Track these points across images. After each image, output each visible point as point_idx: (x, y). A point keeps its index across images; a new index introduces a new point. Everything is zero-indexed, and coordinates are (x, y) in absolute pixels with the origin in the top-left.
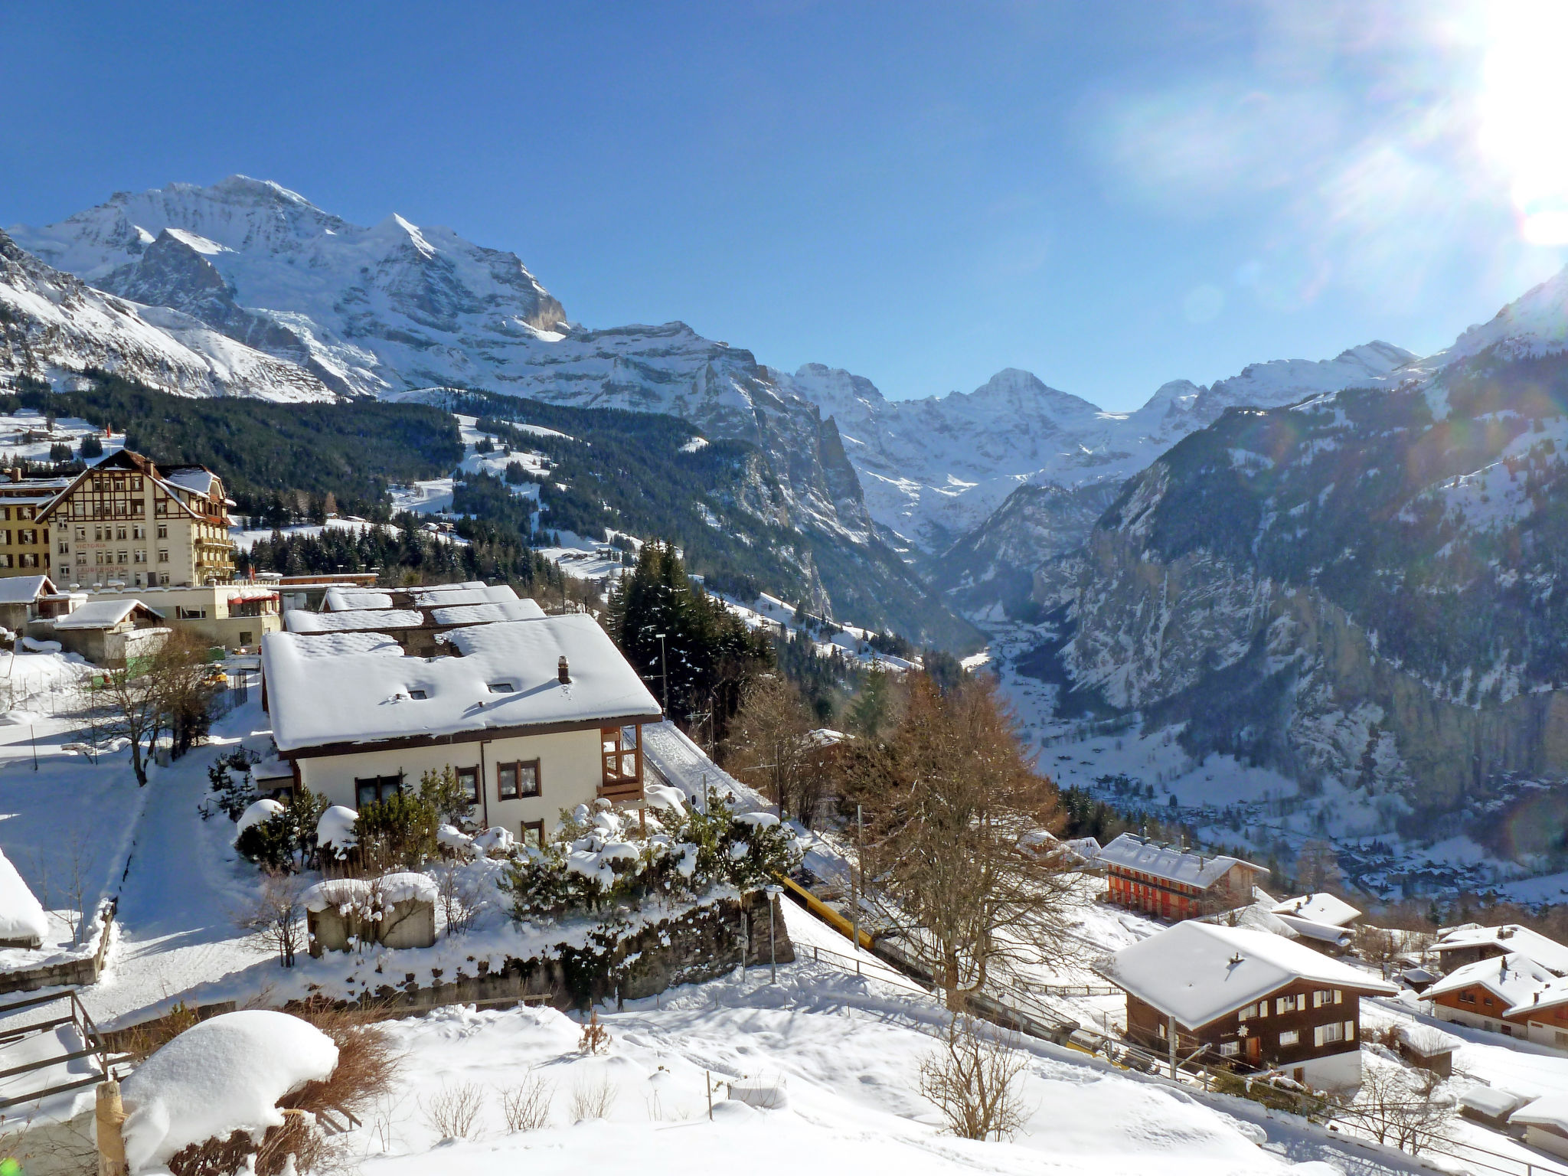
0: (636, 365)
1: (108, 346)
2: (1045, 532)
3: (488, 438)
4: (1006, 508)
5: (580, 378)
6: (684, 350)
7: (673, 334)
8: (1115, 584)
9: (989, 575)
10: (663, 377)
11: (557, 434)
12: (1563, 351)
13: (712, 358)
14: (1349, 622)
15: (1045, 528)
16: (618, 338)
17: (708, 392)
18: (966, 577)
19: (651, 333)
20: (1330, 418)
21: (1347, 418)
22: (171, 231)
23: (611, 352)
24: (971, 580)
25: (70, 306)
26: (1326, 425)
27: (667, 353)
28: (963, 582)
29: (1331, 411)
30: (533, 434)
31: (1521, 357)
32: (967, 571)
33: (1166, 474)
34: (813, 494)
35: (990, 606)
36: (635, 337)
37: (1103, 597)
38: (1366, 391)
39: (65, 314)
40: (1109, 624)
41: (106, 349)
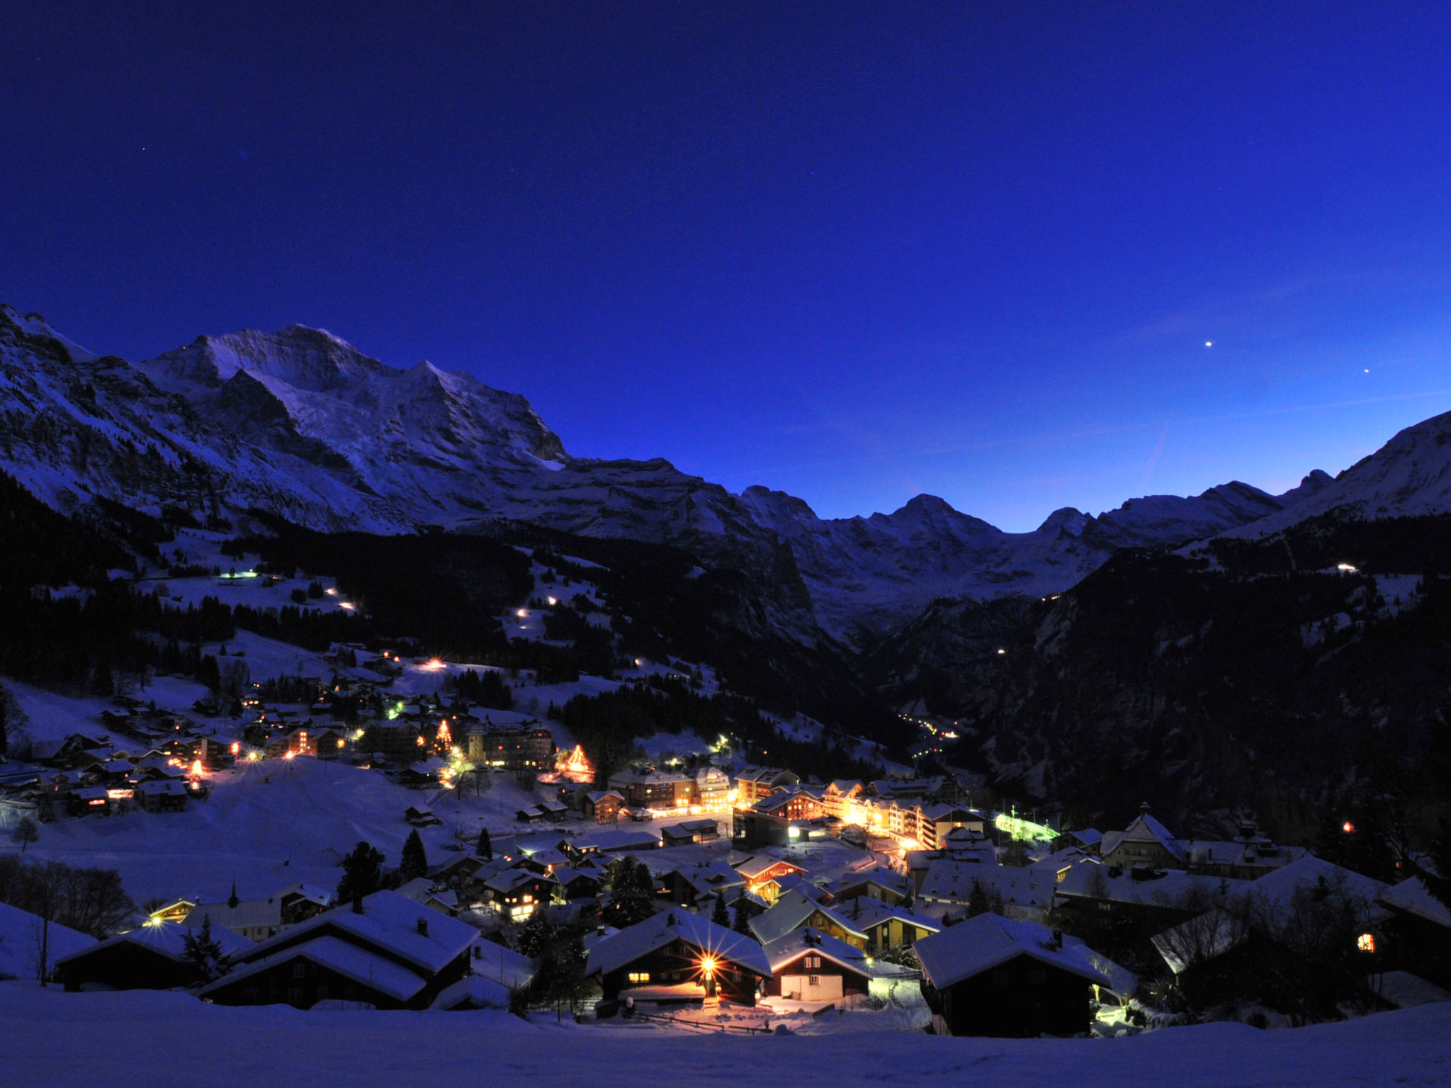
0: (626, 495)
2: (960, 639)
3: (550, 570)
4: (926, 616)
5: (579, 503)
6: (666, 482)
7: (657, 469)
8: (1031, 693)
9: (912, 676)
10: (648, 504)
11: (598, 566)
12: (1389, 518)
13: (691, 491)
14: (1231, 738)
15: (959, 635)
16: (611, 470)
17: (688, 520)
18: (893, 676)
19: (639, 467)
20: (1205, 563)
21: (1219, 563)
22: (246, 371)
23: (605, 481)
24: (897, 678)
25: (232, 457)
26: (1202, 569)
27: (651, 485)
28: (890, 680)
29: (1206, 557)
30: (579, 565)
31: (1355, 520)
32: (894, 672)
33: (1074, 606)
34: (772, 606)
35: (913, 703)
36: (625, 469)
37: (1021, 702)
38: (1233, 540)
39: (231, 464)
40: (1026, 726)
41: (259, 491)
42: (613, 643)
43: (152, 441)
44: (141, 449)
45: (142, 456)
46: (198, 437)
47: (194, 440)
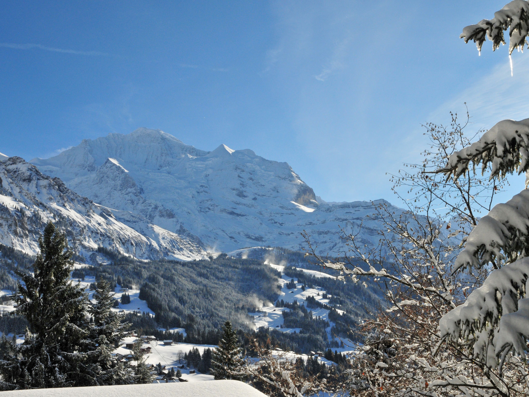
0: (359, 225)
1: (106, 235)
3: (292, 281)
5: (326, 233)
16: (347, 210)
22: (111, 159)
23: (343, 217)
25: (89, 216)
27: (375, 218)
30: (314, 276)
36: (357, 209)
39: (87, 220)
41: (106, 236)
42: (328, 329)
43: (37, 208)
44: (28, 213)
45: (29, 218)
46: (66, 204)
47: (64, 206)
